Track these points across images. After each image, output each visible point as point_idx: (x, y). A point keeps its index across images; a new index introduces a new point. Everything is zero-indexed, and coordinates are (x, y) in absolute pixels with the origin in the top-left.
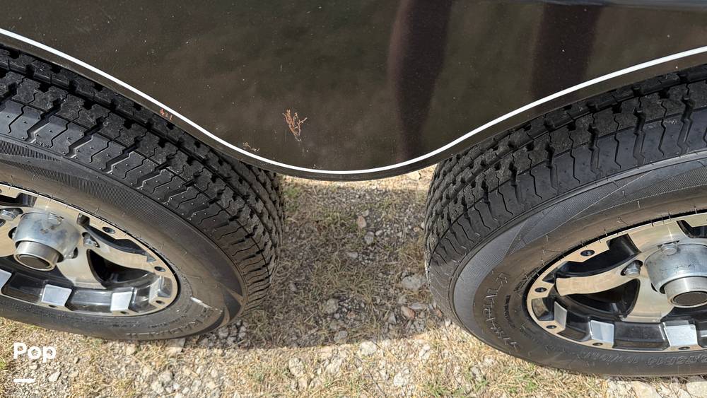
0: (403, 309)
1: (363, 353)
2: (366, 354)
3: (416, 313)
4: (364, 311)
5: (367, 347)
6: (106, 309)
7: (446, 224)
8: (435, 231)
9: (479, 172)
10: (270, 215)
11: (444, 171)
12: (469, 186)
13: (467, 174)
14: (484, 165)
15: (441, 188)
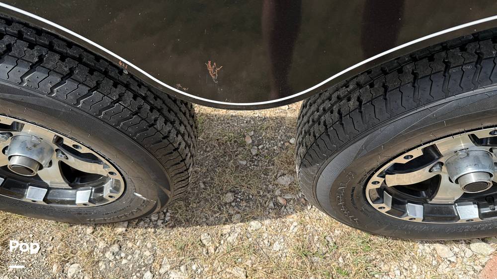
0: (279, 198)
1: (252, 229)
2: (254, 229)
3: (288, 201)
4: (252, 201)
5: (254, 224)
6: (73, 202)
7: (312, 139)
8: (304, 145)
9: (335, 103)
10: (189, 135)
11: (310, 103)
12: (329, 113)
13: (327, 105)
14: (339, 98)
15: (308, 114)
